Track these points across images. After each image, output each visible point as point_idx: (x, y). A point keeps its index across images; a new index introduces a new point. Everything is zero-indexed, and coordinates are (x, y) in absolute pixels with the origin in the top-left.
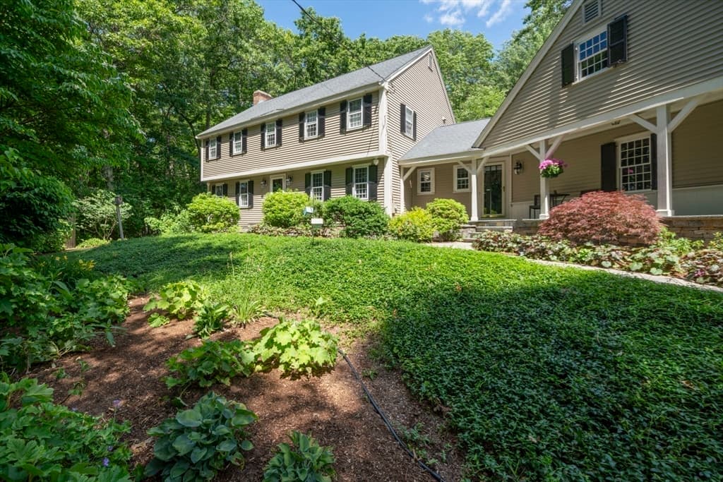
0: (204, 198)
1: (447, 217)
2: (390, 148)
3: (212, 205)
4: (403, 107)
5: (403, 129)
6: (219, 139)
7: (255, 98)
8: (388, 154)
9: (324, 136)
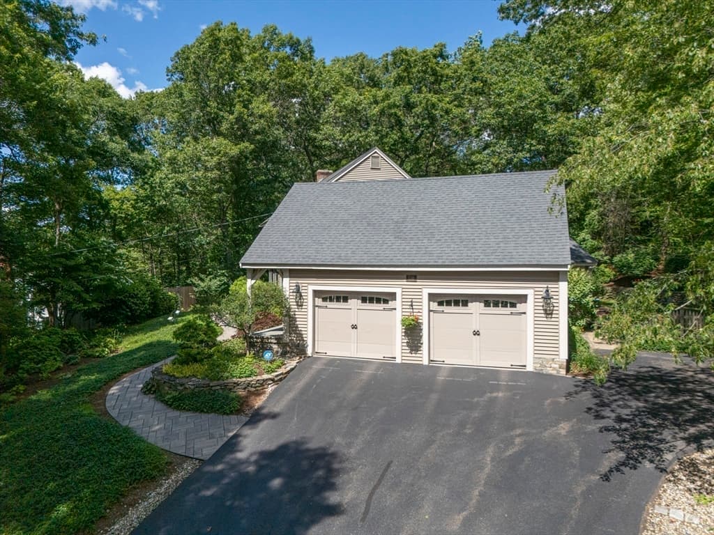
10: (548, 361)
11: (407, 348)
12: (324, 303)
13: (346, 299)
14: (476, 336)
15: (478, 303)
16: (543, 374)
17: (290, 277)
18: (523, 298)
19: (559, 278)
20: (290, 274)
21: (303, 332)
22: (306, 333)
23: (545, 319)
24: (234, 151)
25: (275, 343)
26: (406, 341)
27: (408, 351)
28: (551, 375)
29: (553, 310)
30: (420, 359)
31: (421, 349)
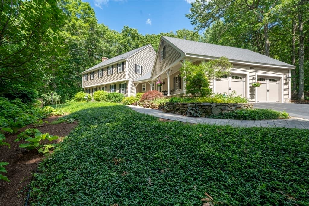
0: (80, 93)
1: (139, 98)
2: (129, 77)
3: (82, 95)
4: (136, 65)
5: (135, 72)
6: (87, 74)
7: (102, 59)
8: (129, 79)
9: (113, 74)
10: (286, 99)
13: (226, 77)
14: (268, 92)
15: (268, 80)
16: (286, 103)
18: (281, 78)
19: (289, 71)
23: (286, 85)
26: (250, 94)
27: (251, 98)
30: (255, 101)
31: (255, 97)
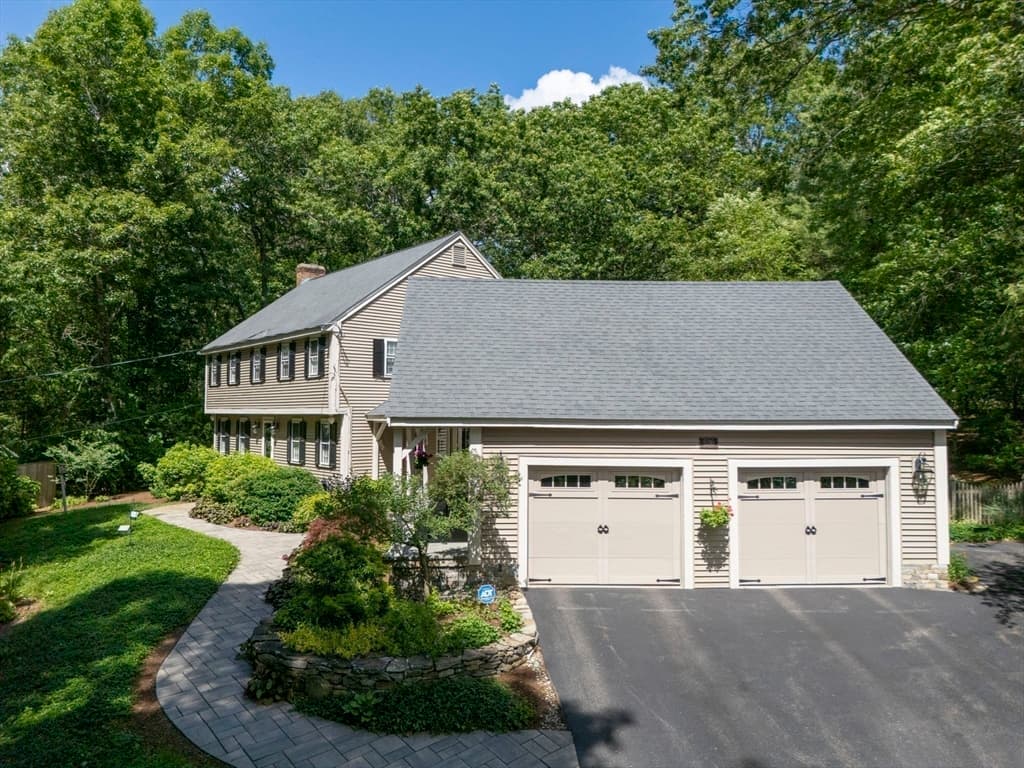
2: (344, 398)
4: (378, 345)
5: (378, 371)
9: (293, 379)
10: (921, 568)
11: (702, 562)
12: (546, 488)
13: (586, 481)
14: (811, 535)
15: (812, 482)
16: (916, 590)
17: (484, 443)
18: (882, 473)
19: (933, 439)
20: (483, 436)
21: (509, 544)
22: (514, 544)
23: (916, 504)
24: (159, 216)
25: (451, 568)
26: (700, 550)
27: (704, 568)
28: (928, 592)
29: (927, 490)
30: (726, 579)
31: (727, 562)
